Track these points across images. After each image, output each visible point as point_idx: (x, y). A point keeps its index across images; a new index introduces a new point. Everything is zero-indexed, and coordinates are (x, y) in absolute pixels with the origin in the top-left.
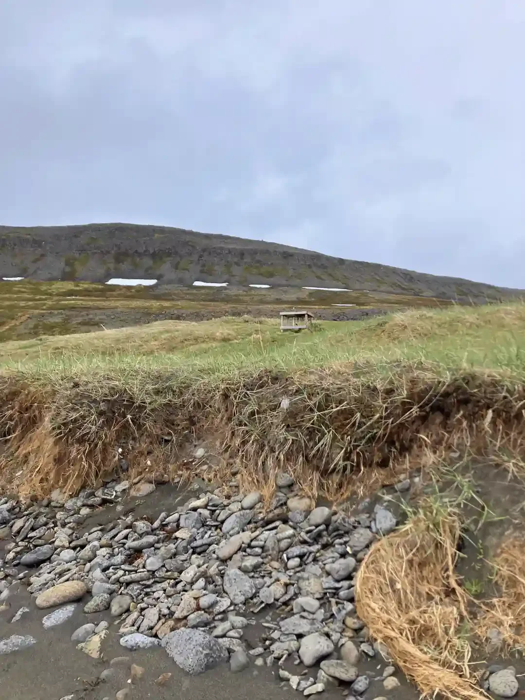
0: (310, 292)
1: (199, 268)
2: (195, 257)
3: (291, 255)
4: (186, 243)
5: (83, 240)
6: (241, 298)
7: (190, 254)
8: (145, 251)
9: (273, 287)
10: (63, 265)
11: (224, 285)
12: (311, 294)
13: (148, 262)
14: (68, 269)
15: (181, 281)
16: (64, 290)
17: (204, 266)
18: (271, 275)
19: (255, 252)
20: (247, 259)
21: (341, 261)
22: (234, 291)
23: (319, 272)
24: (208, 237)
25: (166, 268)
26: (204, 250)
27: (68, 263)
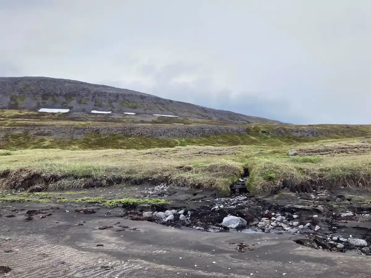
1: (93, 103)
2: (90, 97)
3: (145, 97)
4: (84, 89)
5: (21, 86)
6: (121, 120)
7: (87, 95)
8: (60, 93)
9: (137, 114)
10: (9, 99)
11: (109, 112)
12: (159, 118)
13: (62, 99)
14: (13, 103)
15: (84, 110)
16: (13, 115)
17: (96, 102)
18: (135, 108)
19: (124, 96)
20: (121, 98)
21: (171, 101)
22: (116, 116)
23: (160, 107)
24: (96, 86)
25: (73, 103)
26: (95, 93)
27: (12, 99)
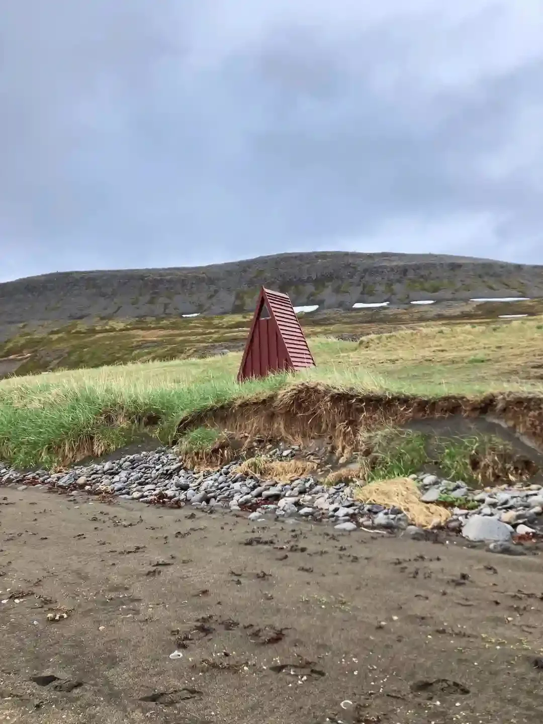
0: (478, 304)
1: (360, 289)
2: (356, 278)
3: (460, 266)
4: (348, 265)
5: (252, 273)
6: (399, 316)
7: (351, 277)
8: (308, 278)
9: (438, 302)
10: (233, 298)
11: (385, 304)
12: (480, 306)
13: (310, 288)
14: (238, 303)
15: (340, 305)
16: (233, 323)
17: (364, 287)
18: (436, 290)
19: (417, 268)
20: (411, 275)
21: (519, 267)
22: (394, 310)
23: (491, 282)
24: (371, 256)
25: (327, 294)
26: (365, 271)
27: (238, 297)
